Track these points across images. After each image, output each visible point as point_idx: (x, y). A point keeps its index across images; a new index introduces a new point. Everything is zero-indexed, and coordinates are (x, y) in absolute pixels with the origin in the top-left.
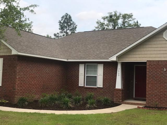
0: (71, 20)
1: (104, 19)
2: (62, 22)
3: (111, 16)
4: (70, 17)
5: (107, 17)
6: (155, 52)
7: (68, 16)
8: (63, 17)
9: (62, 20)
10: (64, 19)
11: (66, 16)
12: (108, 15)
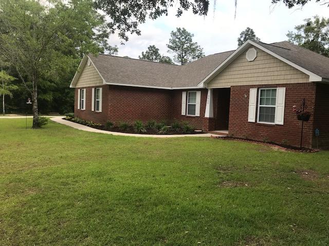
0: (254, 36)
1: (299, 28)
2: (242, 39)
3: (309, 24)
4: (252, 32)
5: (302, 26)
6: (239, 76)
7: (250, 31)
8: (242, 34)
9: (241, 37)
10: (244, 36)
11: (248, 31)
12: (305, 23)
